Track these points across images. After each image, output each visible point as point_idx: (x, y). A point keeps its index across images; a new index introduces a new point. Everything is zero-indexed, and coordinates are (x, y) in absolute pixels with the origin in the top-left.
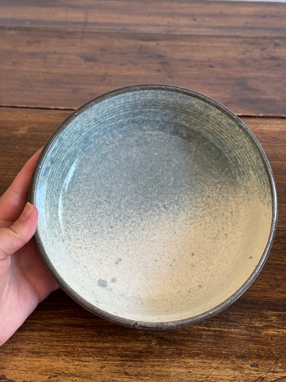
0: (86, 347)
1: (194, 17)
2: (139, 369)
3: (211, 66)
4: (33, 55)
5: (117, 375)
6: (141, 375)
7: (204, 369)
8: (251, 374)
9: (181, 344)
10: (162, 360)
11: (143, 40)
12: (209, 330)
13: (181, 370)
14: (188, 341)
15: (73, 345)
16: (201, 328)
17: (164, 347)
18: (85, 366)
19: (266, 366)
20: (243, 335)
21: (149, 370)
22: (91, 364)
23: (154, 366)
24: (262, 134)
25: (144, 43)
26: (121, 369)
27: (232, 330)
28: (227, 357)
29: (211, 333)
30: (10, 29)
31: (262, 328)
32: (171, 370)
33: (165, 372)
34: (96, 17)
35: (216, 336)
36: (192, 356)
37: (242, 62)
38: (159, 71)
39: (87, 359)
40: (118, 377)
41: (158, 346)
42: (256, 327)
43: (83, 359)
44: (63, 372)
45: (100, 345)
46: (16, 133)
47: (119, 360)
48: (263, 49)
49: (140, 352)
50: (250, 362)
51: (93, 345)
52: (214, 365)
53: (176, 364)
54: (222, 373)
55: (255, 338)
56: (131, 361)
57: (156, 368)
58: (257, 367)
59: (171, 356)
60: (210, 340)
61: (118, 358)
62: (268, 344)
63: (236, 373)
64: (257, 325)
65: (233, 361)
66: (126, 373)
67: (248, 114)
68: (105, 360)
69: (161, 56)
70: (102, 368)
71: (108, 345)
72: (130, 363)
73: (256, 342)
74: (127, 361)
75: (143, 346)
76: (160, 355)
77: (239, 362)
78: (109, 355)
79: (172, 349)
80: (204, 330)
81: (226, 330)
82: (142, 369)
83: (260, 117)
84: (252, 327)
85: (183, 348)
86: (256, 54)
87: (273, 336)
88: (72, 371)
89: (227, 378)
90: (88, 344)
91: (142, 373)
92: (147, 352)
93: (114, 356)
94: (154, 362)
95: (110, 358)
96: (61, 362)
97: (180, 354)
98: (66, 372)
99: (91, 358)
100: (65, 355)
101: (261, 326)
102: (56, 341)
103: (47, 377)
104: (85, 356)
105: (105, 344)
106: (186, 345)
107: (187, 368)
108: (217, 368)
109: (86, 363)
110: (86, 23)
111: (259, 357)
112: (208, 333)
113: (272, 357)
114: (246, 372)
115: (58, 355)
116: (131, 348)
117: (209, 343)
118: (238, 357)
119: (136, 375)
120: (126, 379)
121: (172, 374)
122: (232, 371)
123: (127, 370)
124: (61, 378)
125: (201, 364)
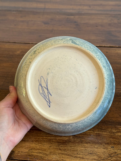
0: (44, 139)
1: (90, 6)
2: (65, 148)
3: (97, 26)
4: (23, 21)
5: (56, 150)
6: (66, 150)
7: (92, 148)
8: (111, 150)
9: (82, 138)
10: (74, 144)
11: (68, 15)
12: (94, 133)
13: (82, 148)
14: (85, 137)
15: (38, 137)
16: (91, 132)
17: (75, 139)
18: (43, 146)
19: (117, 147)
20: (108, 135)
21: (69, 148)
22: (46, 145)
23: (71, 146)
24: (118, 54)
25: (69, 17)
26: (58, 147)
27: (104, 133)
28: (101, 144)
29: (95, 134)
30: (13, 11)
31: (116, 132)
32: (78, 148)
33: (76, 149)
34: (49, 6)
35: (97, 135)
36: (87, 143)
37: (110, 25)
38: (75, 28)
39: (44, 143)
40: (56, 151)
41: (73, 139)
42: (113, 132)
45: (50, 138)
46: (16, 53)
47: (57, 144)
48: (118, 19)
49: (66, 141)
50: (111, 146)
51: (46, 138)
52: (96, 147)
53: (80, 146)
54: (99, 150)
55: (113, 136)
56: (62, 144)
57: (72, 147)
58: (114, 148)
59: (78, 143)
60: (94, 137)
61: (57, 143)
62: (118, 139)
63: (105, 150)
64: (114, 131)
65: (104, 145)
66: (60, 149)
67: (112, 46)
68: (51, 144)
69: (75, 22)
70: (50, 147)
71: (53, 138)
72: (61, 145)
73: (113, 138)
74: (60, 144)
75: (67, 139)
76: (74, 142)
77: (106, 146)
78: (53, 142)
79: (79, 140)
80: (92, 133)
81: (101, 133)
82: (66, 147)
83: (117, 47)
84: (112, 132)
85: (83, 139)
86: (116, 21)
87: (120, 136)
88: (38, 148)
89: (101, 152)
90: (45, 138)
91: (66, 149)
92: (68, 141)
93: (55, 142)
94: (71, 145)
95: (53, 143)
96: (34, 144)
97: (82, 142)
98: (36, 148)
99: (46, 143)
100: (35, 142)
101: (116, 131)
102: (32, 136)
103: (28, 150)
104: (43, 142)
105: (51, 138)
106: (84, 139)
107: (85, 148)
108: (97, 148)
110: (45, 9)
111: (115, 144)
112: (94, 134)
113: (120, 144)
114: (109, 150)
115: (33, 141)
116: (62, 139)
117: (94, 138)
118: (106, 144)
119: (64, 150)
120: (60, 152)
121: (79, 150)
122: (103, 149)
123: (60, 148)
124: (33, 151)
125: (90, 146)
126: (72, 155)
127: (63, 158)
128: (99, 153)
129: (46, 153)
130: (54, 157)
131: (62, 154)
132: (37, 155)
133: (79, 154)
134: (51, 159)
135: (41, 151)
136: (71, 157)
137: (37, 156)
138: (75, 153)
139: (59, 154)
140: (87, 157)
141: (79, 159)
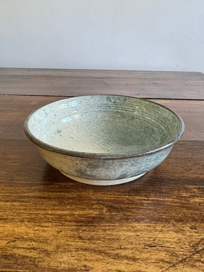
0: (48, 214)
2: (92, 234)
5: (71, 239)
7: (150, 232)
8: (192, 235)
9: (127, 211)
10: (112, 224)
12: (148, 200)
13: (130, 234)
14: (133, 208)
15: (37, 212)
16: (141, 198)
17: (113, 213)
20: (176, 203)
21: (101, 233)
22: (50, 229)
23: (105, 230)
26: (75, 233)
27: (167, 199)
28: (167, 221)
29: (150, 202)
31: (189, 197)
33: (115, 235)
35: (155, 204)
36: (138, 221)
39: (47, 224)
40: (72, 242)
41: (108, 213)
42: (184, 197)
43: (43, 224)
44: (22, 237)
45: (60, 212)
47: (74, 226)
49: (94, 218)
51: (53, 212)
53: (125, 228)
54: (167, 235)
55: (186, 205)
56: (85, 226)
58: (196, 229)
59: (120, 221)
60: (151, 207)
61: (74, 224)
62: (198, 210)
63: (180, 235)
64: (185, 195)
66: (80, 238)
68: (62, 226)
70: (58, 232)
71: (66, 212)
72: (84, 228)
73: (188, 208)
74: (81, 226)
75: (96, 213)
76: (111, 220)
77: (179, 225)
78: (66, 221)
79: (120, 215)
80: (144, 200)
81: (161, 199)
82: (95, 233)
84: (181, 197)
85: (129, 214)
87: (199, 203)
88: (31, 235)
89: (172, 240)
90: (50, 212)
92: (99, 218)
93: (70, 221)
94: (104, 226)
95: (67, 223)
96: (23, 228)
97: (127, 219)
98: (25, 237)
99: (50, 224)
100: (28, 222)
101: (188, 195)
102: (24, 209)
103: (6, 242)
105: (64, 212)
106: (132, 212)
107: (135, 231)
108: (161, 231)
109: (45, 228)
112: (148, 202)
114: (188, 234)
115: (22, 221)
116: (85, 215)
117: (150, 209)
119: (89, 239)
120: (80, 244)
121: (122, 237)
122: (176, 234)
123: (81, 235)
124: (19, 244)
125: (146, 228)
126: (109, 252)
127: (86, 260)
128: (168, 244)
129: (46, 248)
130: (65, 258)
131: (86, 250)
132: (25, 254)
133: (125, 249)
134: (56, 264)
135: (35, 244)
136: (106, 258)
137: (24, 257)
138: (116, 245)
139: (77, 250)
140: (144, 256)
141: (126, 261)
